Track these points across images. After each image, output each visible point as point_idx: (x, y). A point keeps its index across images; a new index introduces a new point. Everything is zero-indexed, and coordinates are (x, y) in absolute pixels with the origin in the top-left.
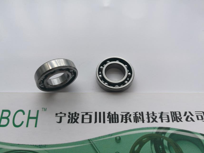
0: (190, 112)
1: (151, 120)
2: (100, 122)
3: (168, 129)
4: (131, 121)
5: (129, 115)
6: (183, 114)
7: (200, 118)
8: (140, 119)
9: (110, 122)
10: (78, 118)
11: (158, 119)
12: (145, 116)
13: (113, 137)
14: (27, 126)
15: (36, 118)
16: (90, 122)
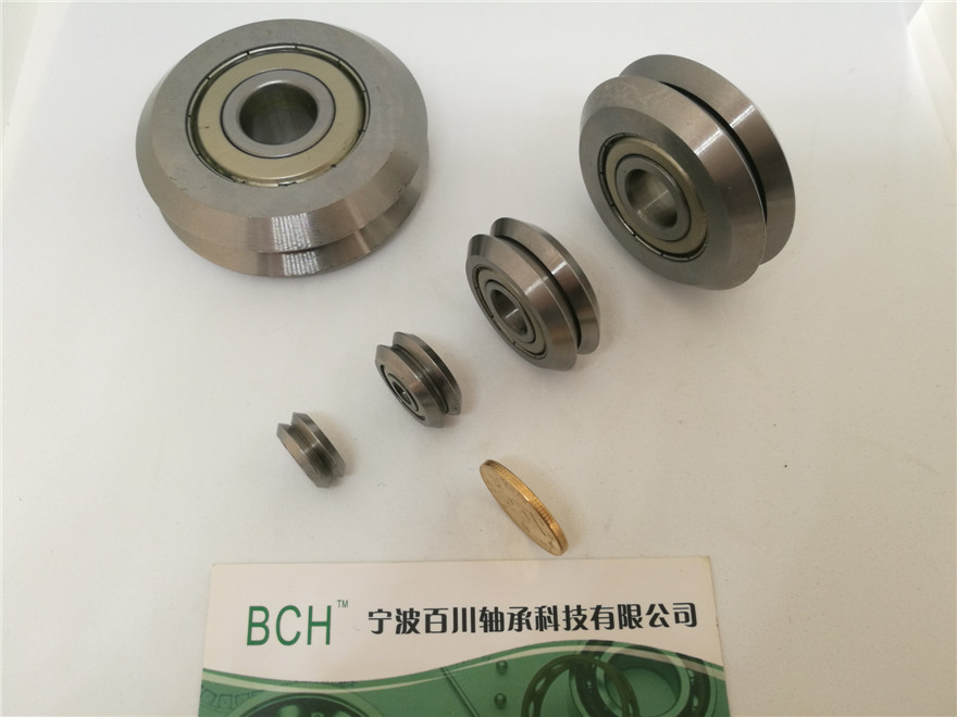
0: (662, 606)
1: (574, 624)
2: (464, 629)
3: (609, 643)
4: (529, 627)
5: (526, 613)
6: (644, 610)
7: (682, 617)
8: (550, 622)
9: (486, 631)
10: (417, 621)
11: (589, 623)
12: (561, 616)
13: (491, 662)
14: (309, 643)
15: (327, 624)
16: (444, 630)
